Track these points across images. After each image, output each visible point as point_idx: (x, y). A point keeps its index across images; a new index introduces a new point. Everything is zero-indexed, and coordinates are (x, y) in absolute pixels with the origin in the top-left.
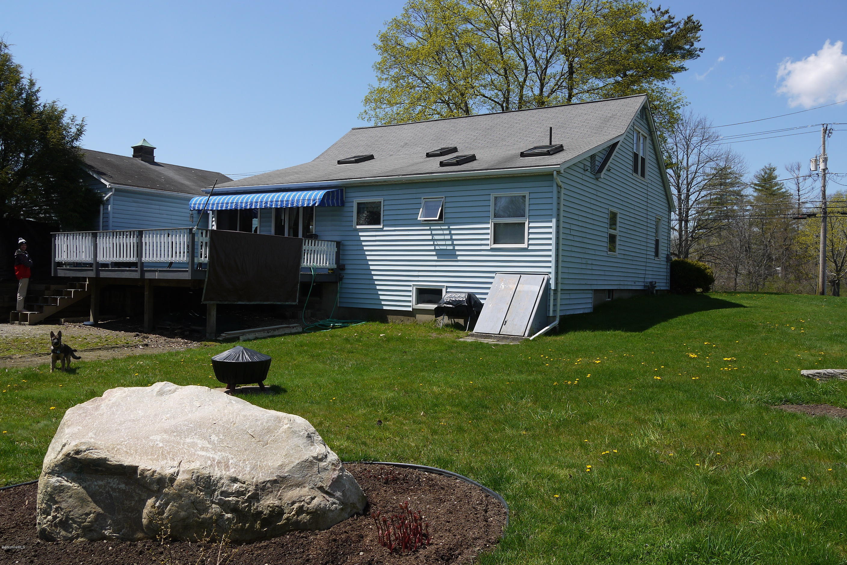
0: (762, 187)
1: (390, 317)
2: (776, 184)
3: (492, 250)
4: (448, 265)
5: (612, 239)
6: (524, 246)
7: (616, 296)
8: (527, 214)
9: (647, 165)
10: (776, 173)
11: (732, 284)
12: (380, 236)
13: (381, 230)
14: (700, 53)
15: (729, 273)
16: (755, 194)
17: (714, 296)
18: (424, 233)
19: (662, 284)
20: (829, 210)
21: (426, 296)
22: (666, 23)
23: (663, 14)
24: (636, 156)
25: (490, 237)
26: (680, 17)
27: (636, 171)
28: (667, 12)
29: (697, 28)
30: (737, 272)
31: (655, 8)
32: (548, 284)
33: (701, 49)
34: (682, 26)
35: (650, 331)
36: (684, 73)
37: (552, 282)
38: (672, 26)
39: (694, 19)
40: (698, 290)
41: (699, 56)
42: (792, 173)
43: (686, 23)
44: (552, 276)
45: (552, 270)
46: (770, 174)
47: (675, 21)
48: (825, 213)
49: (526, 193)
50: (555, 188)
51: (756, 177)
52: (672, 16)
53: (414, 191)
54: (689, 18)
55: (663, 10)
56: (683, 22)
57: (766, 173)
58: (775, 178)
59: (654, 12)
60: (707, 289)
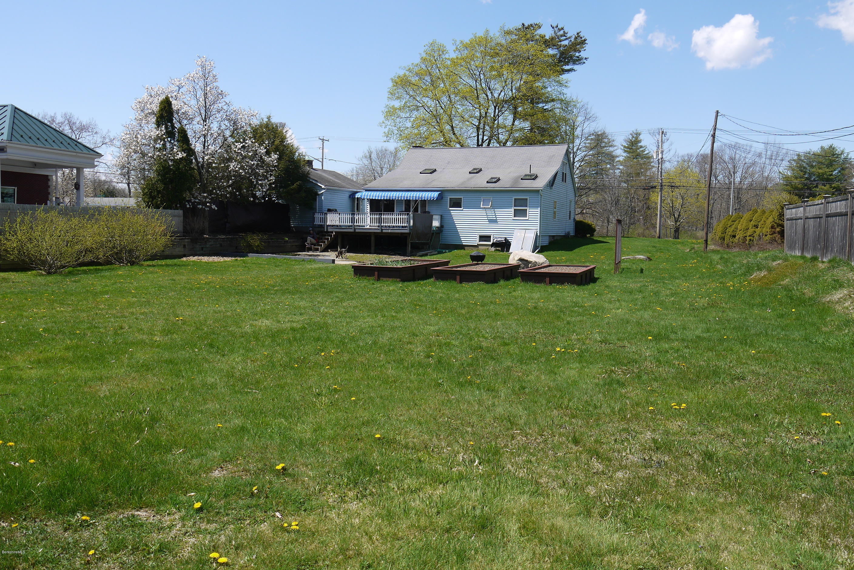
0: (630, 149)
1: (466, 248)
2: (641, 147)
3: (513, 220)
4: (493, 226)
5: (555, 213)
6: (527, 218)
7: (555, 238)
8: (528, 205)
9: (567, 176)
10: (641, 137)
11: (605, 231)
12: (461, 213)
13: (462, 210)
14: (585, 61)
15: (603, 222)
16: (625, 154)
17: (595, 238)
18: (483, 212)
19: (572, 233)
20: (664, 184)
21: (483, 239)
22: (562, 36)
23: (560, 30)
24: (563, 173)
25: (513, 214)
26: (572, 33)
27: (563, 181)
28: (562, 29)
29: (583, 42)
30: (608, 222)
31: (554, 25)
32: (537, 233)
33: (586, 58)
34: (573, 40)
35: (574, 251)
36: (573, 72)
37: (538, 233)
38: (566, 39)
39: (581, 35)
40: (588, 235)
41: (584, 63)
42: (654, 137)
43: (576, 38)
44: (538, 230)
45: (538, 228)
46: (637, 138)
47: (568, 35)
48: (662, 186)
49: (528, 198)
50: (540, 196)
51: (625, 141)
52: (566, 31)
53: (478, 194)
54: (578, 34)
55: (560, 27)
56: (574, 37)
57: (633, 137)
58: (640, 141)
59: (553, 28)
60: (592, 235)
